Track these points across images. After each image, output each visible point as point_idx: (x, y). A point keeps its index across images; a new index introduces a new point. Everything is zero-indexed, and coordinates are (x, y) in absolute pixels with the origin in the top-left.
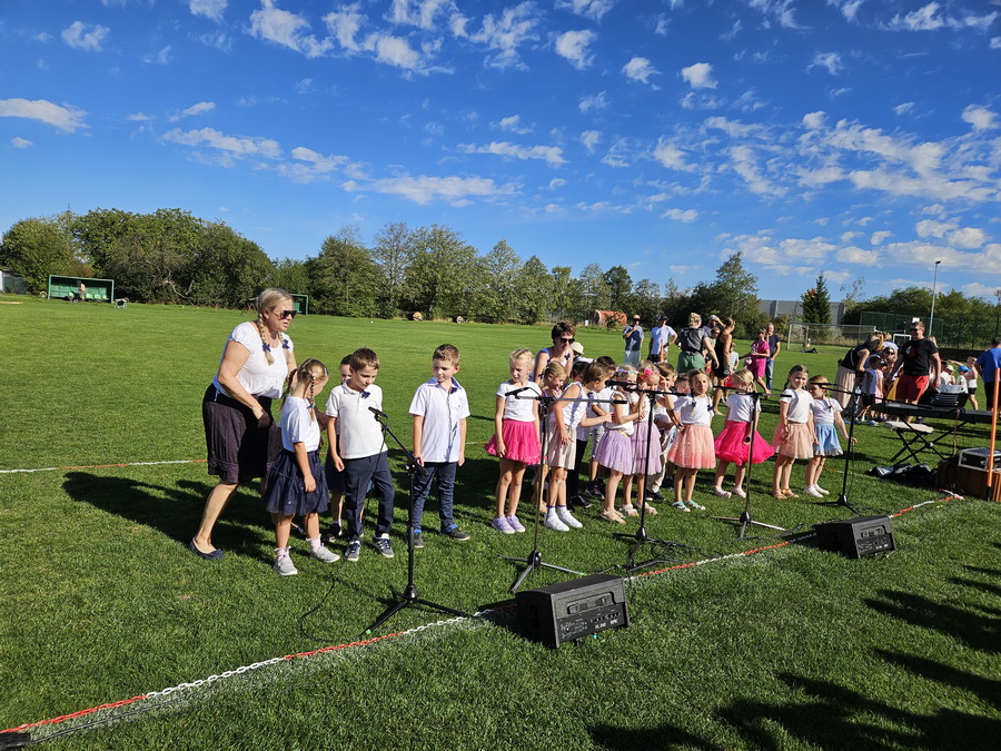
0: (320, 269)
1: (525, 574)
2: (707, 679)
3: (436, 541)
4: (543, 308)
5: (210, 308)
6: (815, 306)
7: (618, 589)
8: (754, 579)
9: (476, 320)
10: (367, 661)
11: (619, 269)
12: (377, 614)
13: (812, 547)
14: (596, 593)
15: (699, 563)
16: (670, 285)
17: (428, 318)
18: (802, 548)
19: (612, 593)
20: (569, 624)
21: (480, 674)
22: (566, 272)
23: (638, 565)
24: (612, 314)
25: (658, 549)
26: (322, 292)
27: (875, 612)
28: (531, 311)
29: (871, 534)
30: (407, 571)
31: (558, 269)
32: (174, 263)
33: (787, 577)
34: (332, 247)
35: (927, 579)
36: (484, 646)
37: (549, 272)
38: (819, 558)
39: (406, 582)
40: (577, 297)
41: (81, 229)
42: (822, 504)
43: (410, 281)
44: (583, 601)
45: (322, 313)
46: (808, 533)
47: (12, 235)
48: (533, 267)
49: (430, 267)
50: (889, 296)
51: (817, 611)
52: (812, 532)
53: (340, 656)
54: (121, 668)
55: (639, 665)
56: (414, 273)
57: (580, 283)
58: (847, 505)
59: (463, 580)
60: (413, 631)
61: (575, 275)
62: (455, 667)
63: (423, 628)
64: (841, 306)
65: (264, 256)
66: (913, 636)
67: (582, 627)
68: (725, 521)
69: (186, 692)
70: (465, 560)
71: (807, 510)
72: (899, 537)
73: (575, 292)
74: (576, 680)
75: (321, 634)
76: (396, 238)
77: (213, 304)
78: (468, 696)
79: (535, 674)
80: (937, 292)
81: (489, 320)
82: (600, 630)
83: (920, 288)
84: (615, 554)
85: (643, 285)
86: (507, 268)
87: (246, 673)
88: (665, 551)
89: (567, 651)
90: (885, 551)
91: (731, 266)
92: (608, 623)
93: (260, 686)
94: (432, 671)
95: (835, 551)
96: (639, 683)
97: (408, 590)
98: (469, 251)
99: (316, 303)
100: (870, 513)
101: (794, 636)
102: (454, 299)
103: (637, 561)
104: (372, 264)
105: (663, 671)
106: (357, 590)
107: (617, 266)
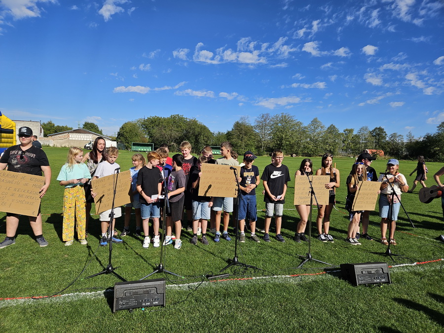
0: (232, 135)
4: (337, 149)
9: (302, 156)
22: (351, 131)
24: (375, 151)
31: (347, 130)
32: (176, 136)
34: (238, 126)
37: (341, 132)
40: (356, 143)
41: (144, 125)
43: (271, 139)
47: (122, 128)
48: (332, 130)
49: (280, 132)
56: (273, 135)
61: (356, 132)
65: (209, 131)
76: (265, 120)
85: (394, 136)
86: (318, 131)
98: (299, 124)
102: (292, 146)
104: (254, 132)
107: (378, 127)
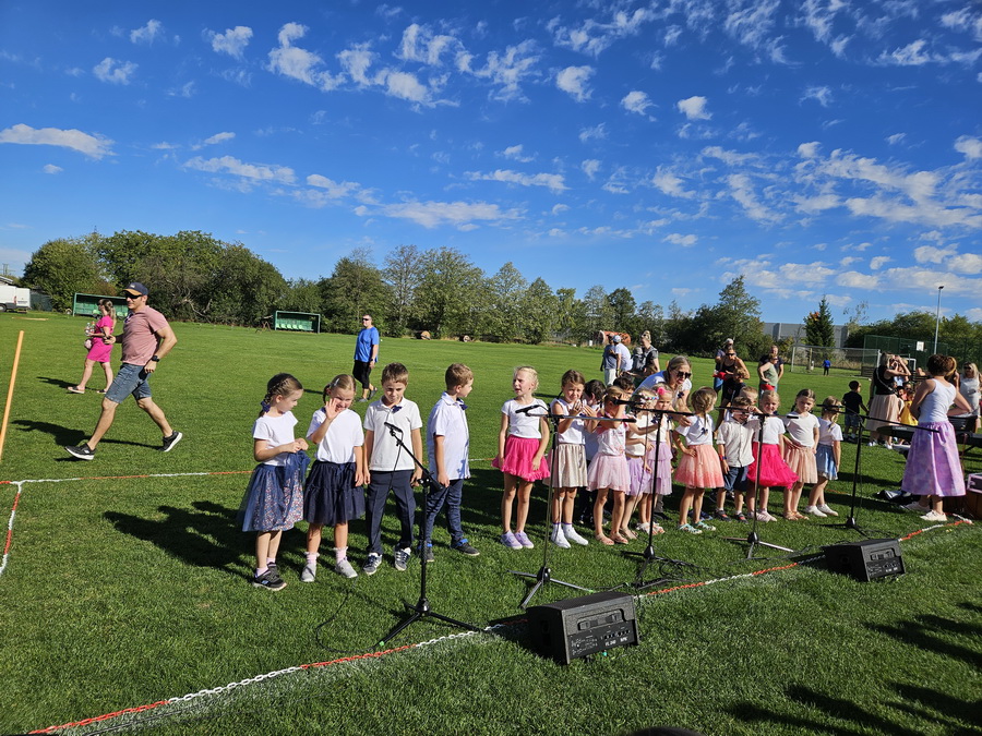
0: (333, 289)
1: (534, 590)
2: (718, 699)
3: (446, 555)
4: (548, 329)
5: (226, 326)
6: (818, 329)
7: (628, 606)
8: (763, 600)
9: (482, 340)
10: (380, 672)
11: (622, 291)
12: (390, 626)
13: (821, 569)
14: (606, 610)
15: (707, 583)
16: (674, 307)
17: (435, 337)
18: (810, 570)
19: (621, 610)
20: (579, 641)
21: (492, 688)
22: (569, 293)
23: (647, 583)
25: (666, 567)
26: (334, 311)
27: (886, 636)
28: (536, 331)
29: (881, 557)
30: (419, 585)
31: (563, 291)
32: (193, 282)
33: (797, 598)
34: (346, 268)
35: (938, 603)
36: (496, 660)
37: (554, 294)
38: (828, 580)
39: (418, 595)
40: (581, 318)
41: (107, 250)
42: (831, 526)
43: (419, 301)
44: (594, 618)
45: (334, 331)
46: (817, 555)
47: (41, 254)
48: (539, 288)
49: (438, 288)
50: (892, 320)
51: (827, 633)
52: (821, 554)
53: (354, 666)
54: (144, 674)
55: (650, 683)
56: (423, 293)
57: (584, 304)
58: (856, 528)
59: (474, 594)
60: (426, 644)
61: (579, 297)
62: (467, 681)
63: (435, 641)
64: (845, 329)
65: (279, 276)
66: (925, 660)
67: (592, 644)
68: (733, 542)
69: (206, 698)
70: (475, 575)
71: (814, 531)
72: (908, 559)
73: (579, 312)
74: (586, 696)
75: (335, 645)
76: (407, 260)
77: (230, 322)
78: (481, 710)
79: (547, 690)
80: (940, 317)
81: (494, 339)
82: (611, 647)
83: (923, 312)
84: (623, 572)
85: (646, 306)
86: (514, 288)
87: (264, 681)
88: (673, 571)
89: (577, 668)
90: (894, 574)
91: (735, 289)
92: (618, 640)
93: (278, 695)
94: (444, 684)
95: (844, 573)
96: (650, 701)
97: (421, 603)
98: (477, 273)
99: (328, 322)
100: (879, 536)
101: (805, 658)
102: (461, 318)
103: (646, 579)
104: (383, 285)
105: (674, 690)
106: (371, 602)
107: (621, 288)
